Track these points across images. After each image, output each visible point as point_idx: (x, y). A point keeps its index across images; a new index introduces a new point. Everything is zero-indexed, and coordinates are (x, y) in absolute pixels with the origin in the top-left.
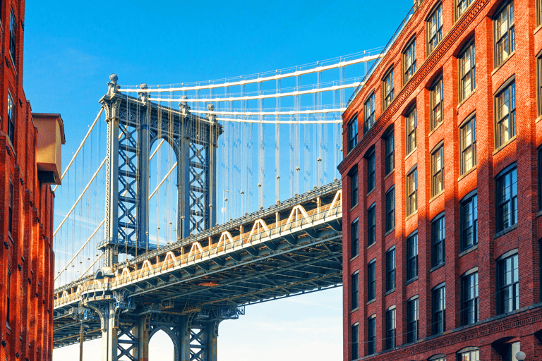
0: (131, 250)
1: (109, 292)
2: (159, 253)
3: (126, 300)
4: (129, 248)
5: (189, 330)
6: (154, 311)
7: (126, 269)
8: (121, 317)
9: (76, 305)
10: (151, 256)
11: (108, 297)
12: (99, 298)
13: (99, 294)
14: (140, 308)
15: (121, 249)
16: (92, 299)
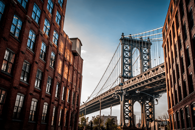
0: (127, 78)
1: (122, 90)
2: (134, 78)
3: (126, 92)
4: (127, 77)
5: (145, 102)
6: (134, 95)
7: (126, 83)
8: (125, 97)
9: (114, 94)
10: (132, 79)
11: (122, 91)
12: (119, 92)
13: (119, 90)
14: (130, 94)
15: (125, 78)
16: (117, 92)
